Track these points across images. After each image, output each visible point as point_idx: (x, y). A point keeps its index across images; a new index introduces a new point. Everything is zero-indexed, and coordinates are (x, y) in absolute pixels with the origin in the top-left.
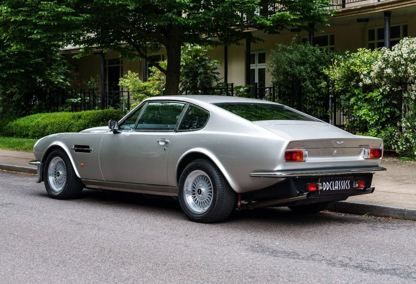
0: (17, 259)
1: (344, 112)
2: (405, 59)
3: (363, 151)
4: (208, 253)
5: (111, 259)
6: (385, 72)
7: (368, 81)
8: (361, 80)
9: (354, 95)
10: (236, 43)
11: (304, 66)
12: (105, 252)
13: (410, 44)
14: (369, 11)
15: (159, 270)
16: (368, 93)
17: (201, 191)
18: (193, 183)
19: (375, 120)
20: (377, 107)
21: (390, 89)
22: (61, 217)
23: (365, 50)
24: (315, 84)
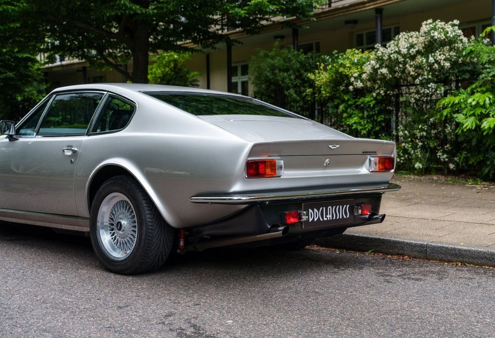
1: (331, 122)
2: (404, 56)
3: (368, 160)
6: (379, 73)
7: (359, 84)
8: (352, 84)
9: (343, 101)
10: (212, 47)
11: (287, 73)
13: (409, 37)
14: (359, 8)
16: (359, 99)
17: (121, 225)
18: (111, 212)
19: (367, 129)
20: (370, 114)
21: (385, 92)
23: (355, 51)
24: (299, 93)
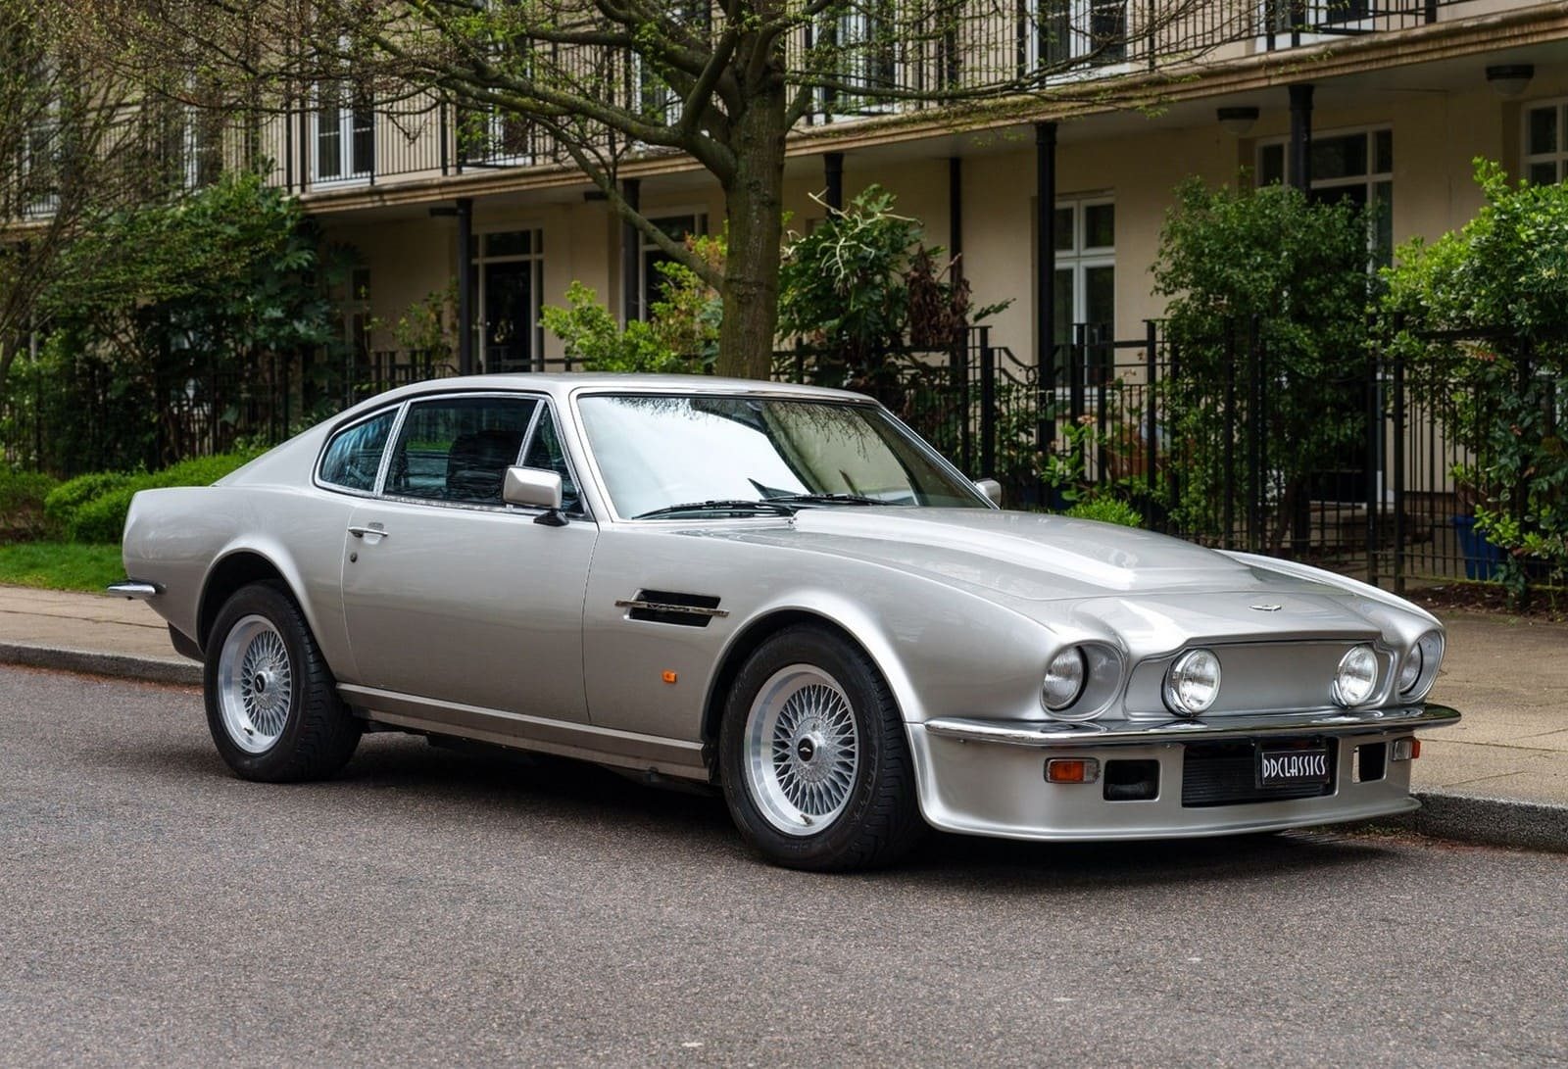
0: (169, 1021)
4: (921, 996)
5: (540, 1021)
12: (515, 991)
14: (1538, 33)
15: (732, 1062)
22: (328, 857)
